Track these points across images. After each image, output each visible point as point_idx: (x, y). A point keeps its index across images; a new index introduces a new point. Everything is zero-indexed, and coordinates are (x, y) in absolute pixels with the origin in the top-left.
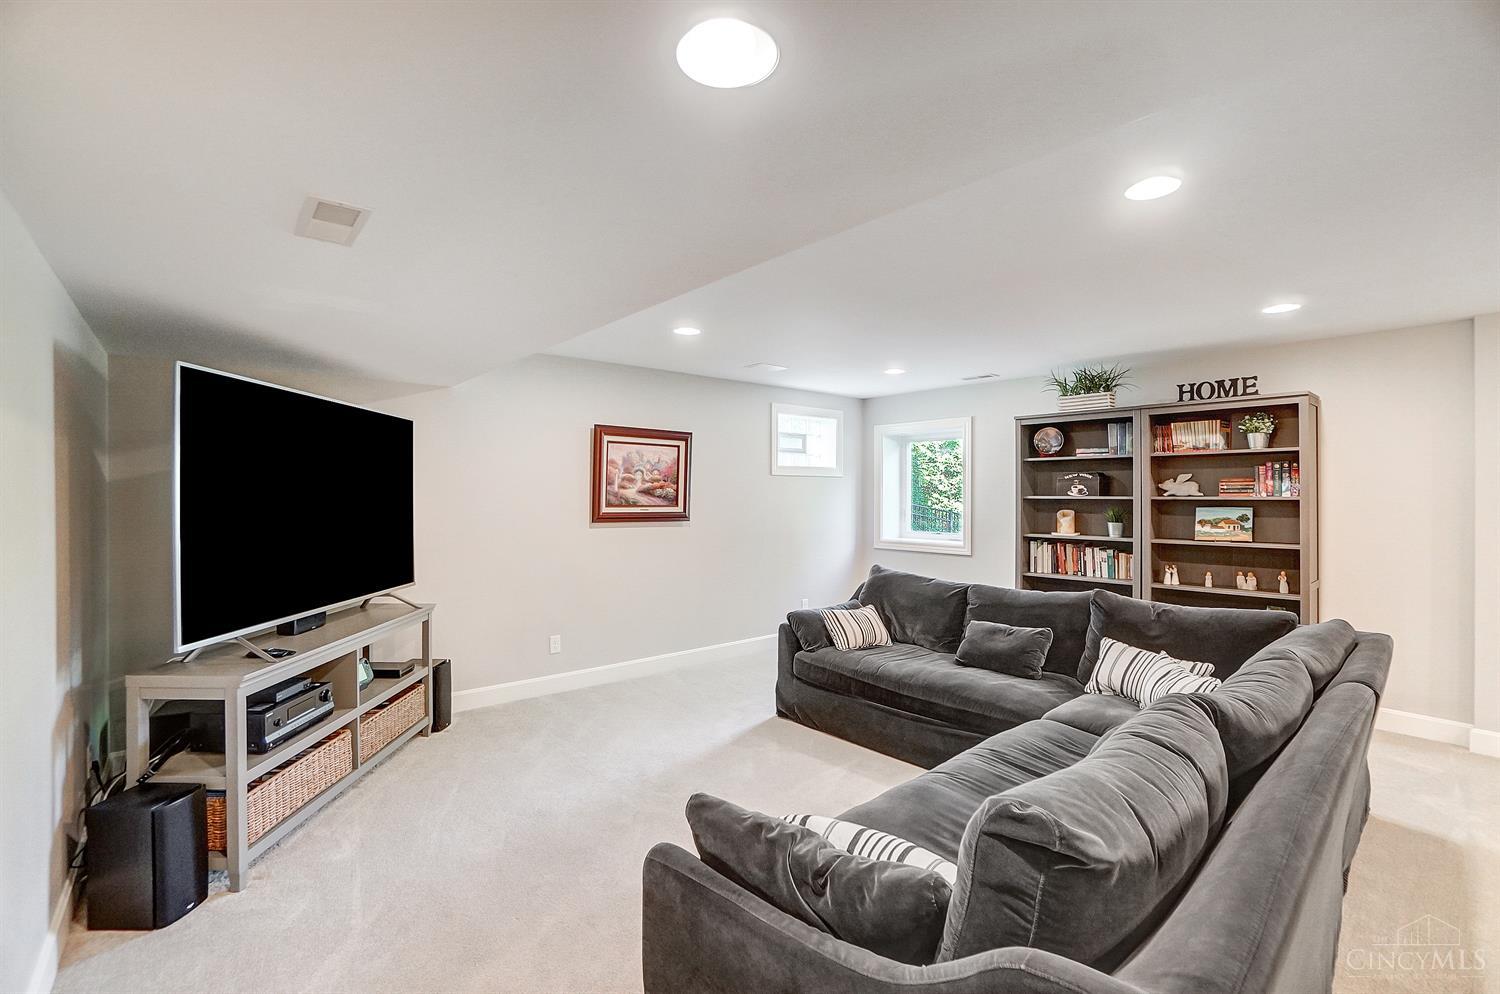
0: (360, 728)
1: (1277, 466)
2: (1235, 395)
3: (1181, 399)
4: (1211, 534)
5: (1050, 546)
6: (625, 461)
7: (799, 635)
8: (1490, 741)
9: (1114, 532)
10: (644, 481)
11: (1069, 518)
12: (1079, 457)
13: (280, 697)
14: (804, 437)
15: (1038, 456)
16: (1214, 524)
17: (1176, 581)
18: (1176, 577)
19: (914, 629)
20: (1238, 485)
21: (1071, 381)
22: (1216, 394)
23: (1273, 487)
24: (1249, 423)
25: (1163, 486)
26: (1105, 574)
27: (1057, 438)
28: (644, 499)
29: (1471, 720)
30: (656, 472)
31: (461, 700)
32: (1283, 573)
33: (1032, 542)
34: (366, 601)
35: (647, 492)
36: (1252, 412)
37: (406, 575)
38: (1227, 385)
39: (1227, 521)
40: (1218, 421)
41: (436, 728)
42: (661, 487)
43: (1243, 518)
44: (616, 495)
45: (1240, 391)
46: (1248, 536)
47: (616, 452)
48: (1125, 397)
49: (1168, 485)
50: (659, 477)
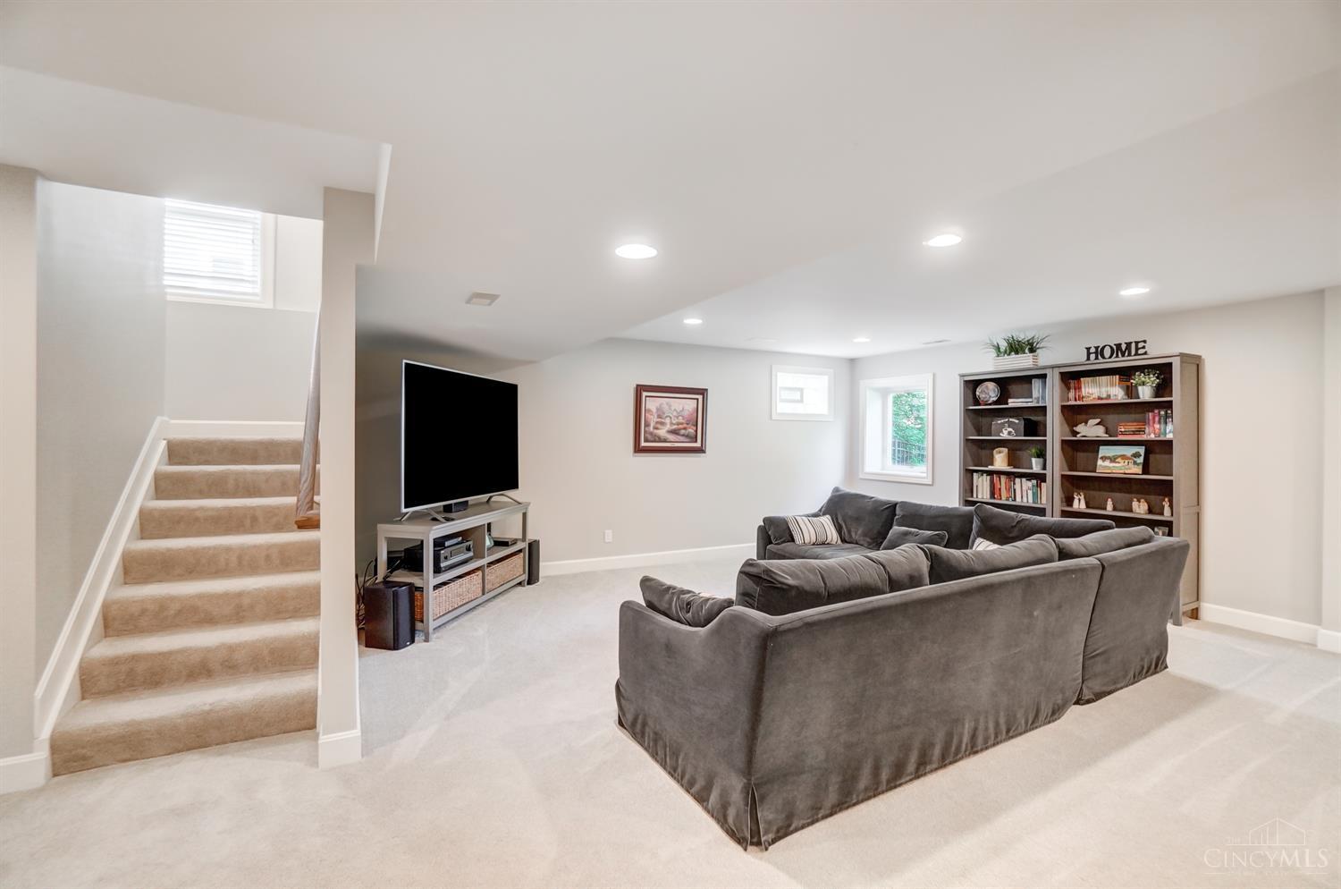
0: (487, 570)
1: (1162, 413)
2: (1129, 355)
3: (1088, 359)
4: (1109, 468)
5: (989, 477)
6: (658, 409)
7: (770, 533)
8: (1334, 639)
9: (1036, 466)
10: (672, 424)
11: (1001, 455)
12: (1010, 405)
13: (447, 544)
14: (801, 390)
15: (980, 405)
16: (1113, 459)
17: (1083, 506)
18: (1083, 502)
19: (857, 533)
20: (1133, 429)
21: (1003, 345)
22: (1115, 355)
23: (1160, 429)
24: (1138, 378)
25: (1078, 429)
26: (1031, 500)
27: (995, 391)
28: (671, 437)
29: (1318, 620)
30: (680, 418)
31: (546, 568)
32: (1166, 499)
33: (975, 474)
34: (491, 497)
35: (674, 432)
36: (1141, 369)
37: (514, 484)
38: (1124, 347)
39: (1123, 457)
40: (1117, 376)
41: (529, 583)
42: (685, 429)
43: (1137, 455)
44: (651, 434)
45: (1133, 352)
46: (1138, 470)
47: (652, 404)
48: (1046, 357)
49: (1081, 428)
50: (683, 421)
